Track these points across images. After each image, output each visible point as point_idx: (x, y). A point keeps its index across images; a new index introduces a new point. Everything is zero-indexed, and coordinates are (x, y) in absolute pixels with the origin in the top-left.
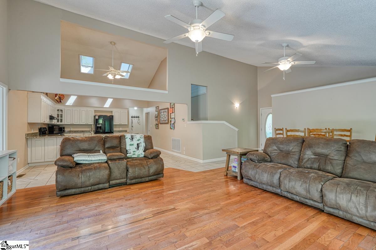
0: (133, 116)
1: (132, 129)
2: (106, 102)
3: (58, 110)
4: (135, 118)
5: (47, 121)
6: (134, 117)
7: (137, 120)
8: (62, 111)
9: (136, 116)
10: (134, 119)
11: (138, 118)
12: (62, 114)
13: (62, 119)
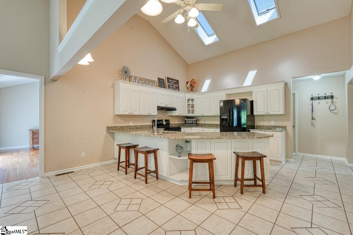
0: (315, 95)
1: (312, 124)
2: (246, 79)
3: (189, 100)
4: (320, 101)
5: (154, 112)
6: (319, 98)
7: (327, 103)
8: (193, 100)
9: (322, 95)
10: (319, 103)
11: (329, 101)
12: (193, 104)
13: (194, 110)
